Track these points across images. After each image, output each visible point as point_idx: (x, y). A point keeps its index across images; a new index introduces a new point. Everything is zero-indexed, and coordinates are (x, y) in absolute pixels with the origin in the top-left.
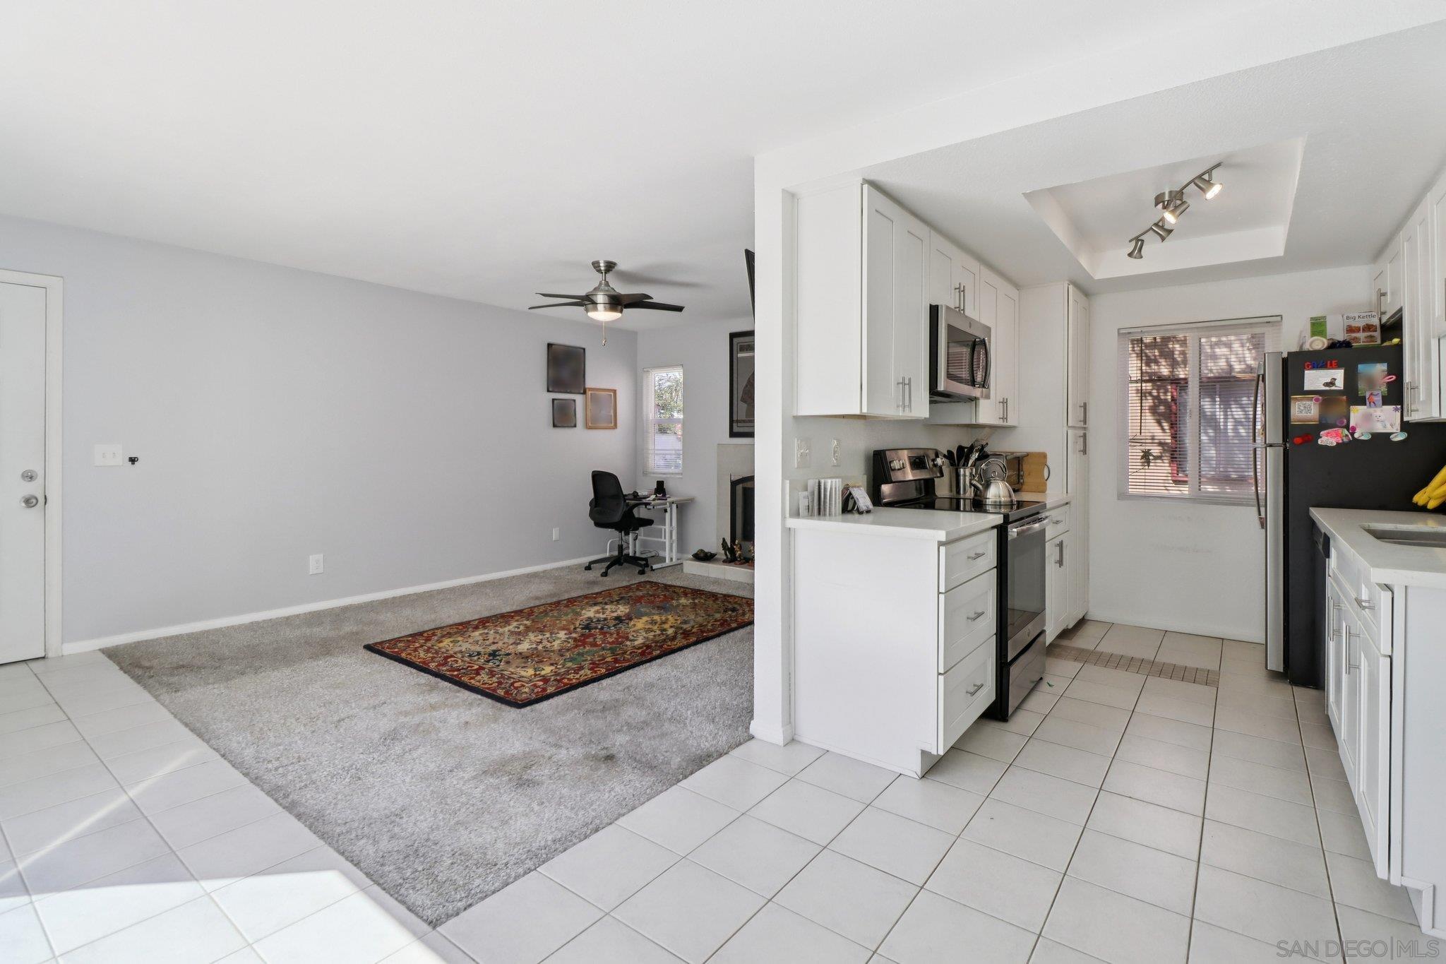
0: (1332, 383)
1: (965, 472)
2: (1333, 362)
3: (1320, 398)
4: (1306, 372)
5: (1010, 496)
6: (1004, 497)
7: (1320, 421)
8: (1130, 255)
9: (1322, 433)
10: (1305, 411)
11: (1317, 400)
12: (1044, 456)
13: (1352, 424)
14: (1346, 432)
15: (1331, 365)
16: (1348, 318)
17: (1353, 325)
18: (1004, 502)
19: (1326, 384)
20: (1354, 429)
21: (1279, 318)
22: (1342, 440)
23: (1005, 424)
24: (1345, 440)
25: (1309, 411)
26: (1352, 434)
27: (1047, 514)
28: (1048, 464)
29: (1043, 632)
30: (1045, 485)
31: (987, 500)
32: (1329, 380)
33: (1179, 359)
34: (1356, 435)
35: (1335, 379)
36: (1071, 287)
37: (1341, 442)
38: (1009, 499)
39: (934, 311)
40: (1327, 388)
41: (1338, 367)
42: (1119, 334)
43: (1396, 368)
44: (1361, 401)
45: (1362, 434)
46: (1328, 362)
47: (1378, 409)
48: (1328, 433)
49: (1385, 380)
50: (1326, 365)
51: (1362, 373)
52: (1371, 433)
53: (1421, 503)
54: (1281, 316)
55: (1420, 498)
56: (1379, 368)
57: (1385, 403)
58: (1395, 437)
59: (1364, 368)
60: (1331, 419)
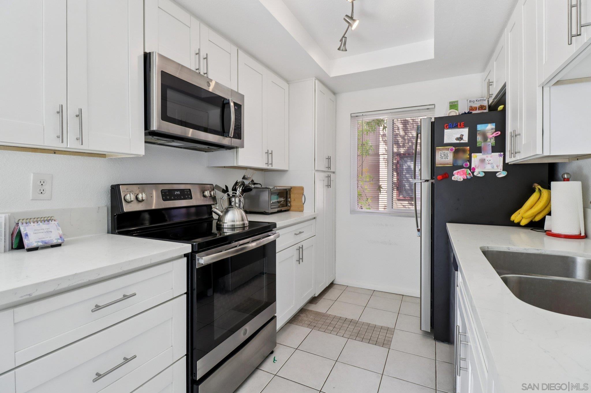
0: (461, 138)
1: (235, 200)
2: (462, 123)
4: (446, 131)
5: (243, 220)
7: (453, 164)
8: (339, 49)
9: (455, 172)
10: (445, 157)
11: (452, 150)
12: (302, 189)
13: (473, 166)
14: (469, 171)
15: (460, 125)
16: (470, 101)
17: (473, 106)
19: (457, 139)
20: (474, 169)
21: (433, 106)
22: (467, 177)
23: (270, 167)
24: (469, 177)
25: (447, 157)
26: (473, 173)
27: (277, 232)
28: (305, 193)
29: (274, 318)
30: (303, 207)
31: (225, 224)
32: (459, 136)
33: (401, 145)
34: (475, 174)
35: (463, 135)
36: (317, 81)
37: (466, 178)
38: (241, 223)
39: (147, 57)
40: (458, 142)
41: (464, 126)
42: (351, 116)
43: (501, 127)
44: (479, 150)
45: (479, 173)
46: (459, 123)
47: (489, 155)
48: (458, 172)
49: (494, 135)
50: (458, 125)
51: (479, 131)
52: (484, 172)
53: (516, 221)
54: (434, 105)
55: (515, 217)
56: (490, 127)
57: (493, 151)
58: (500, 174)
59: (480, 127)
60: (460, 163)
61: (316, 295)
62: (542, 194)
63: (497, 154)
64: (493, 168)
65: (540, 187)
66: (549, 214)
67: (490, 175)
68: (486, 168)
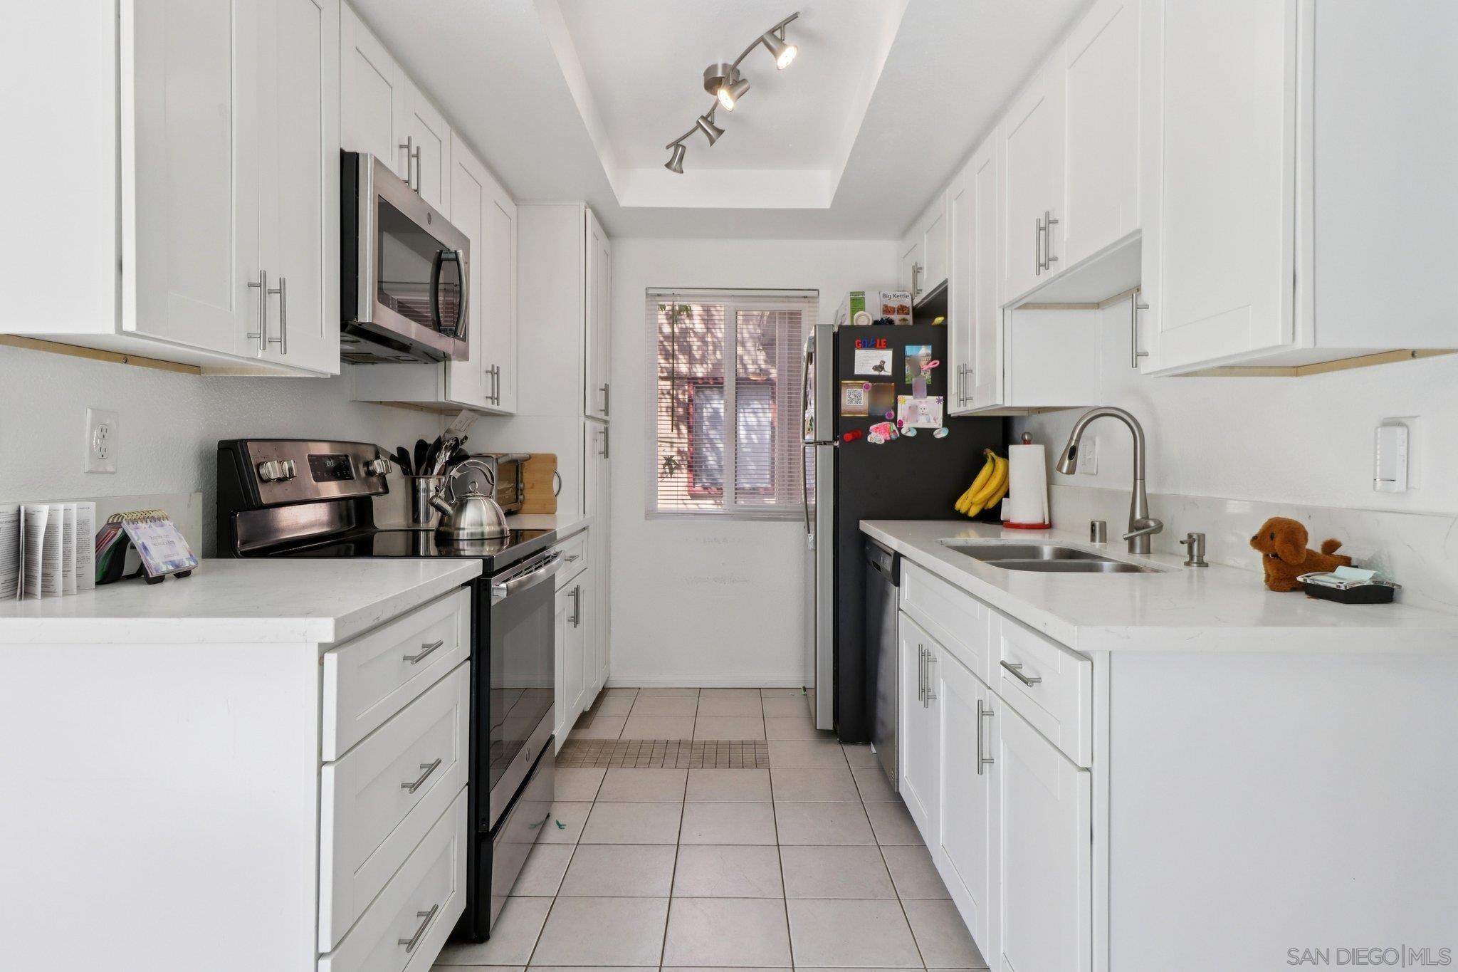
0: (880, 368)
1: (427, 485)
2: (883, 341)
3: (870, 384)
4: (858, 352)
5: (500, 523)
6: (489, 525)
7: (869, 414)
8: (668, 165)
9: (872, 428)
10: (856, 400)
11: (867, 387)
13: (899, 419)
14: (894, 427)
15: (880, 344)
16: (884, 296)
17: (889, 305)
18: (490, 533)
19: (876, 368)
20: (901, 423)
21: (815, 293)
22: (890, 436)
23: (495, 407)
24: (893, 437)
25: (859, 400)
26: (900, 429)
28: (559, 470)
29: (552, 737)
31: (461, 532)
32: (878, 363)
34: (903, 431)
35: (884, 362)
36: (589, 211)
37: (889, 439)
38: (496, 528)
39: (349, 164)
40: (876, 373)
41: (887, 347)
42: (647, 294)
43: (941, 353)
44: (908, 390)
45: (908, 430)
46: (878, 341)
47: (923, 400)
48: (877, 428)
49: (931, 365)
50: (876, 343)
51: (908, 357)
52: (917, 429)
53: (963, 511)
54: (818, 290)
55: (962, 504)
56: (924, 351)
57: (929, 394)
58: (938, 433)
59: (910, 350)
60: (880, 412)
61: (588, 709)
62: (997, 465)
63: (935, 398)
64: (929, 421)
65: (993, 454)
66: (1007, 495)
67: (925, 434)
68: (919, 422)
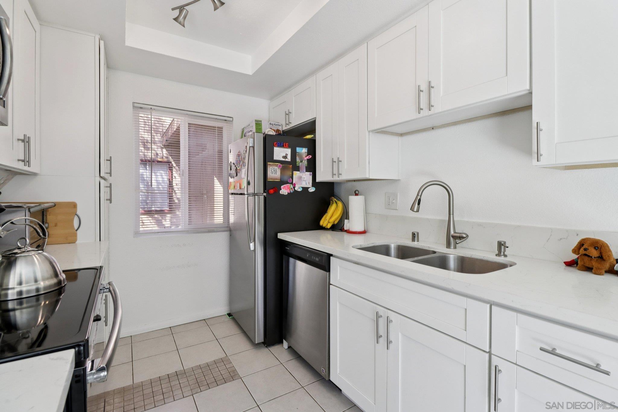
0: (285, 157)
2: (287, 144)
3: (281, 165)
4: (275, 148)
7: (281, 180)
9: (282, 187)
10: (274, 173)
11: (280, 166)
12: (74, 206)
13: (294, 183)
14: (292, 187)
15: (286, 145)
16: (270, 124)
17: (273, 128)
19: (283, 157)
20: (295, 185)
21: (231, 119)
22: (290, 191)
23: (27, 169)
24: (292, 191)
25: (276, 173)
26: (294, 188)
28: (78, 213)
30: (75, 235)
32: (284, 155)
34: (296, 189)
35: (287, 155)
37: (289, 192)
40: (284, 160)
41: (289, 147)
42: (134, 106)
43: (312, 151)
44: (297, 169)
45: (298, 188)
46: (285, 143)
47: (304, 174)
48: (284, 187)
49: (308, 158)
50: (284, 145)
51: (298, 153)
52: (302, 187)
53: (324, 226)
54: (233, 118)
55: (324, 222)
56: (304, 151)
57: (307, 171)
58: (311, 190)
59: (298, 150)
60: (285, 178)
62: (338, 205)
63: (309, 173)
64: (306, 184)
65: (335, 199)
67: (305, 189)
68: (302, 184)
